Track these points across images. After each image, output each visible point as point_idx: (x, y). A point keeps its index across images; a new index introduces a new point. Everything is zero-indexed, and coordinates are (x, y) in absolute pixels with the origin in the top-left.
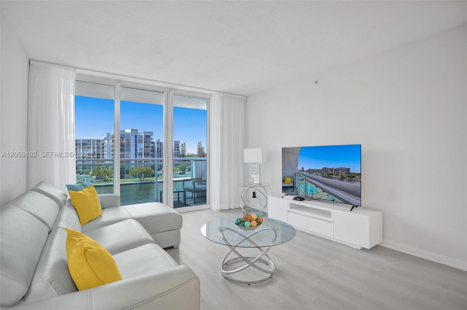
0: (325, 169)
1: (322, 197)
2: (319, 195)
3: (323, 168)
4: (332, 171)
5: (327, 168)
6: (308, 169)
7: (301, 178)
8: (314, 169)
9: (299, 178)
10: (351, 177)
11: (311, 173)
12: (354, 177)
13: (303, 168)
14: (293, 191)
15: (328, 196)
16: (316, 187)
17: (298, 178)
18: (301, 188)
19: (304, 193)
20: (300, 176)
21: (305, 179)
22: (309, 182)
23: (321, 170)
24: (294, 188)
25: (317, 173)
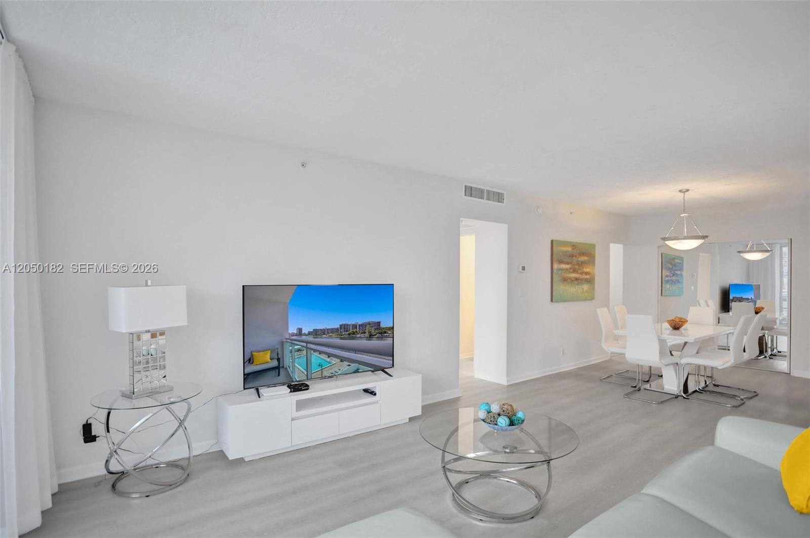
0: (344, 327)
1: (339, 370)
2: (334, 367)
3: (340, 325)
4: (356, 328)
5: (347, 325)
6: (312, 330)
7: (296, 347)
8: (324, 328)
9: (291, 348)
10: (381, 333)
11: (317, 336)
12: (385, 332)
13: (300, 330)
14: (279, 375)
15: (349, 365)
16: (329, 357)
17: (288, 348)
18: (296, 365)
19: (306, 373)
20: (295, 344)
21: (307, 348)
22: (315, 351)
23: (337, 329)
24: (281, 370)
25: (331, 334)
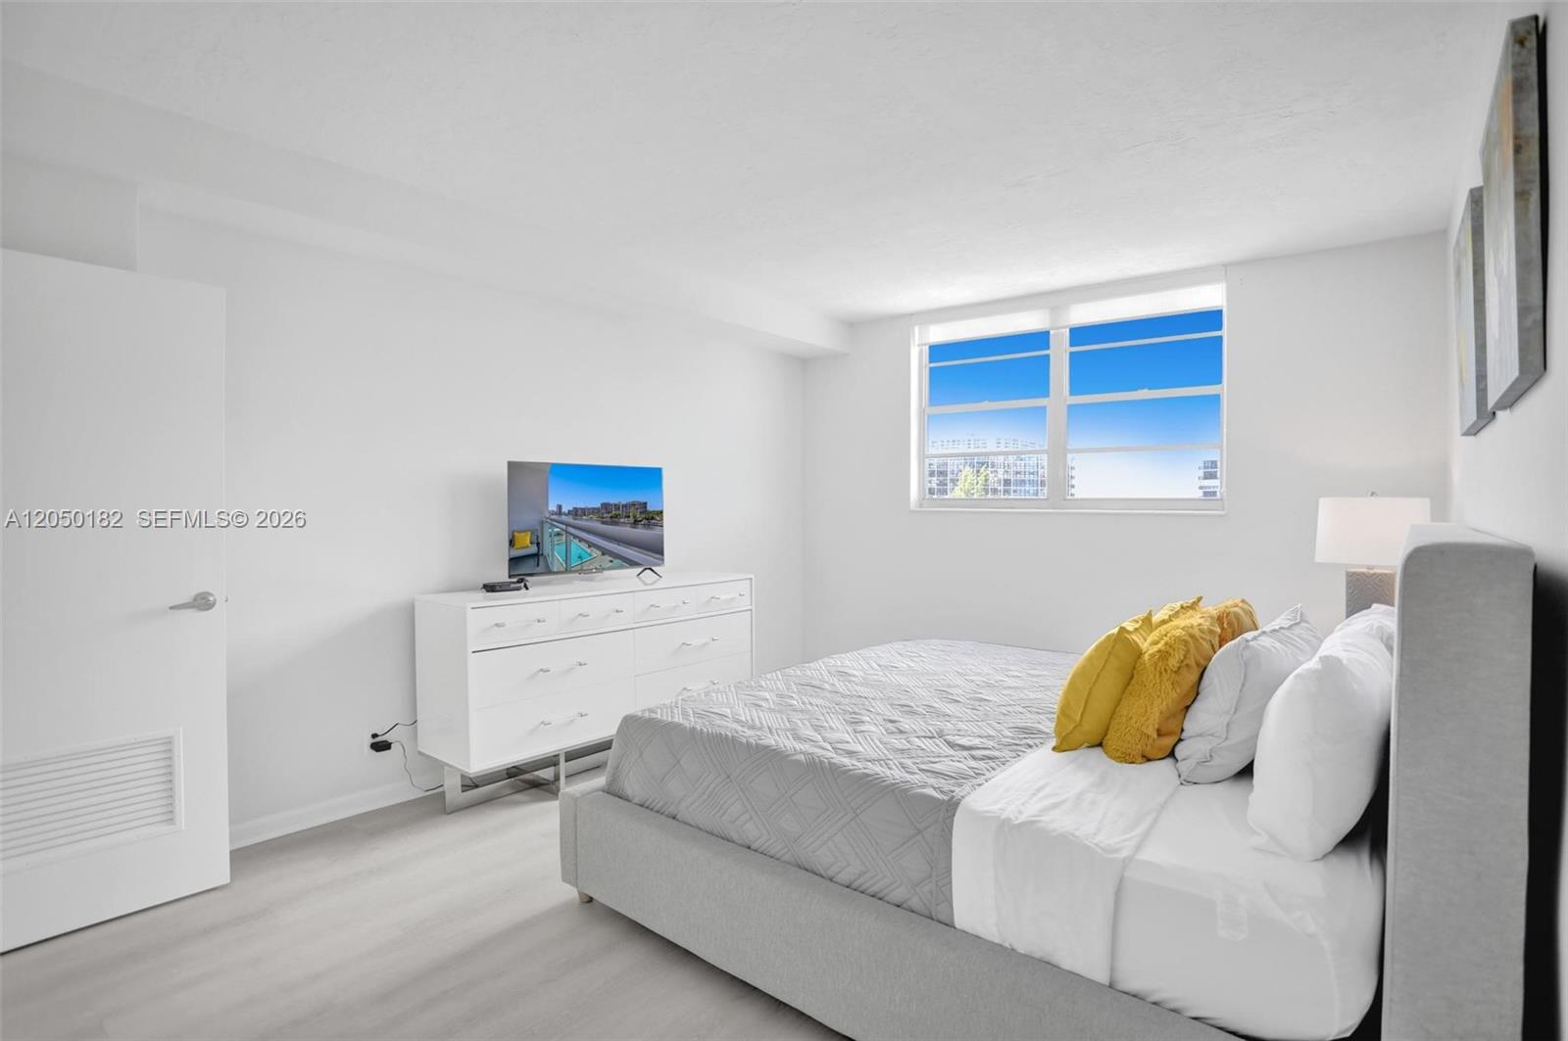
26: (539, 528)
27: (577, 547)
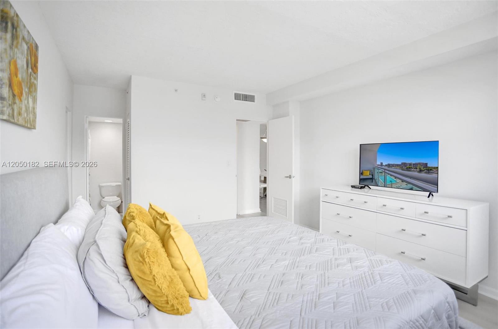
26: (373, 170)
27: (389, 178)
